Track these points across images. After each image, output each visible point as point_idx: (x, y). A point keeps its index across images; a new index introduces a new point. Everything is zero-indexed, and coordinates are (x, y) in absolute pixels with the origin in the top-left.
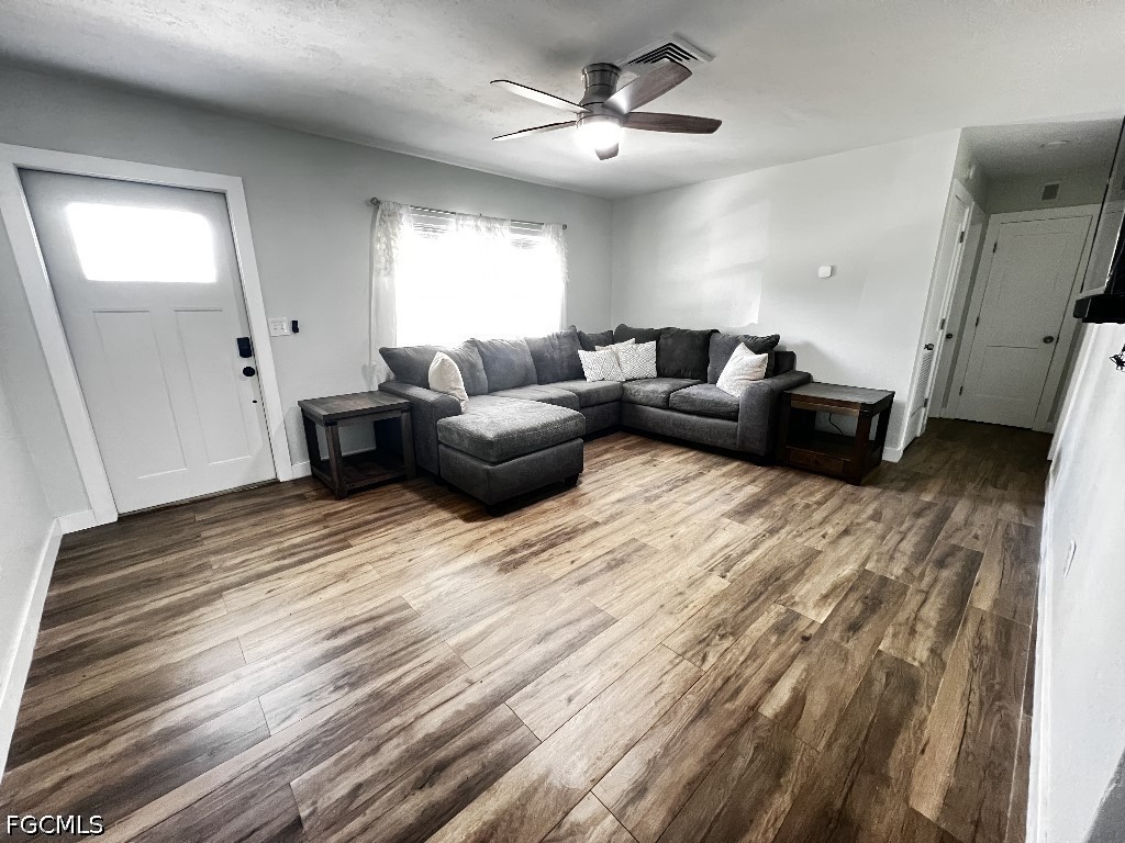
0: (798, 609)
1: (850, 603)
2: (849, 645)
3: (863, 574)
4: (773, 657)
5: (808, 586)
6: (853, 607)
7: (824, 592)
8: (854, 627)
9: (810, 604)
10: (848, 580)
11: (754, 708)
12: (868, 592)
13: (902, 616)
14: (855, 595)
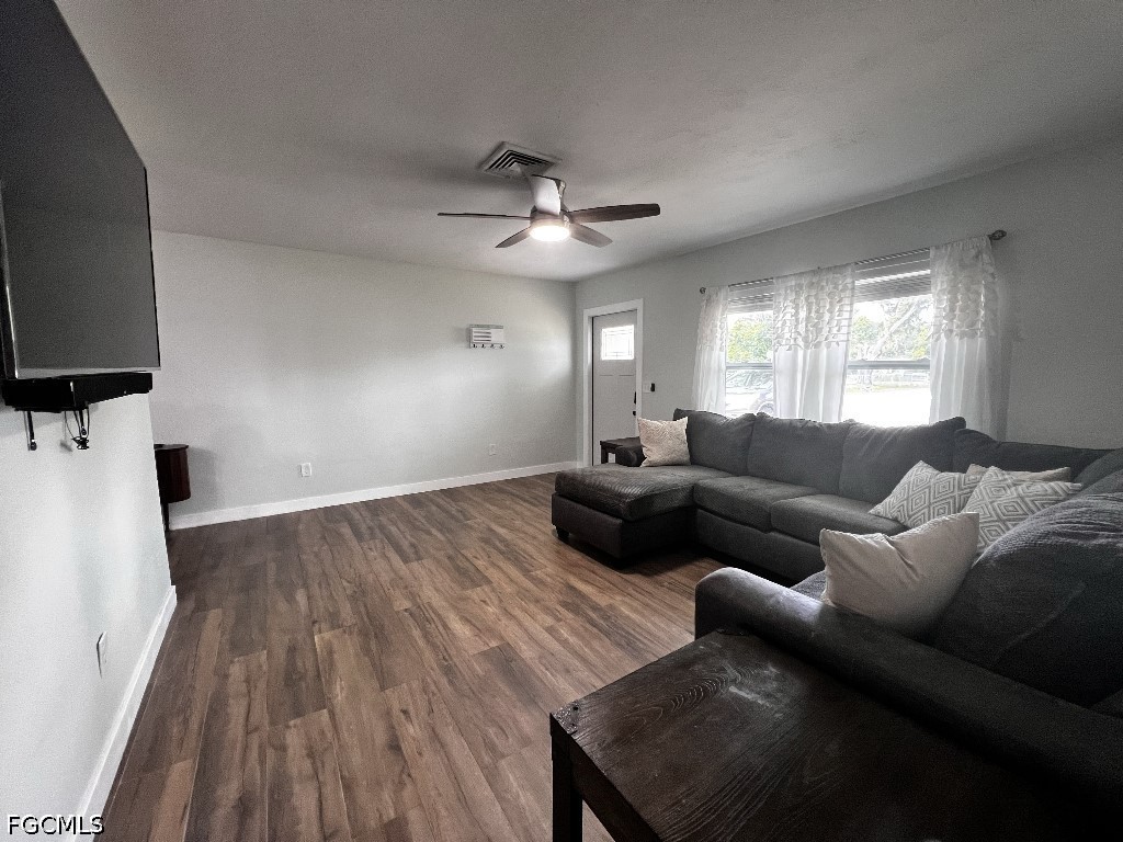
0: (338, 631)
1: (310, 664)
2: (286, 639)
3: (323, 701)
4: (321, 603)
5: (352, 651)
6: (305, 663)
7: (335, 656)
8: (292, 650)
9: (335, 642)
10: (330, 682)
11: (306, 586)
12: (304, 685)
13: (262, 685)
14: (311, 673)
